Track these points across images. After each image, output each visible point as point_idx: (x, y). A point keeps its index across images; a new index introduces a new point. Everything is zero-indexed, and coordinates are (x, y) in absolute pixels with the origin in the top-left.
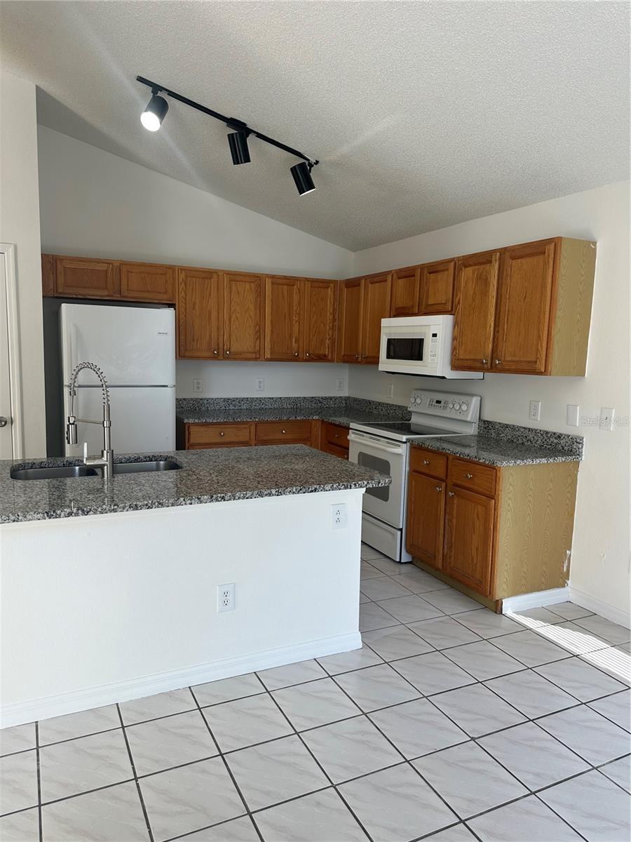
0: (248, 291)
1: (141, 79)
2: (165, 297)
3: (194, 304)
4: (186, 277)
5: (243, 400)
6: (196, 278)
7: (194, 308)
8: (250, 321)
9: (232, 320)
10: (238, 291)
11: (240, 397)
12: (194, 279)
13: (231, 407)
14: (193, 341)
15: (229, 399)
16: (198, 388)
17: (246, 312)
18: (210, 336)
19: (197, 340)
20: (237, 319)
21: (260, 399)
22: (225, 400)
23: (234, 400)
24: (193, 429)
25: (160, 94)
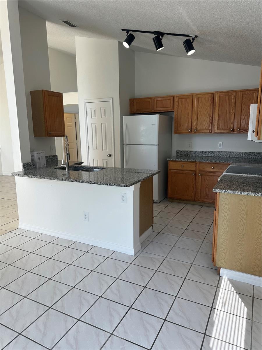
0: (207, 101)
1: (123, 30)
2: (170, 109)
3: (181, 110)
4: (179, 99)
5: (210, 152)
6: (183, 99)
7: (181, 112)
8: (208, 115)
9: (199, 115)
10: (202, 102)
11: (209, 151)
12: (182, 99)
13: (204, 155)
14: (181, 126)
15: (203, 152)
16: (190, 146)
17: (206, 110)
18: (188, 124)
19: (182, 125)
20: (201, 114)
21: (219, 152)
22: (201, 152)
23: (205, 152)
24: (171, 163)
25: (130, 32)
